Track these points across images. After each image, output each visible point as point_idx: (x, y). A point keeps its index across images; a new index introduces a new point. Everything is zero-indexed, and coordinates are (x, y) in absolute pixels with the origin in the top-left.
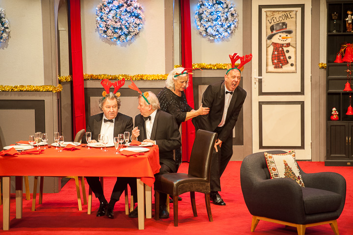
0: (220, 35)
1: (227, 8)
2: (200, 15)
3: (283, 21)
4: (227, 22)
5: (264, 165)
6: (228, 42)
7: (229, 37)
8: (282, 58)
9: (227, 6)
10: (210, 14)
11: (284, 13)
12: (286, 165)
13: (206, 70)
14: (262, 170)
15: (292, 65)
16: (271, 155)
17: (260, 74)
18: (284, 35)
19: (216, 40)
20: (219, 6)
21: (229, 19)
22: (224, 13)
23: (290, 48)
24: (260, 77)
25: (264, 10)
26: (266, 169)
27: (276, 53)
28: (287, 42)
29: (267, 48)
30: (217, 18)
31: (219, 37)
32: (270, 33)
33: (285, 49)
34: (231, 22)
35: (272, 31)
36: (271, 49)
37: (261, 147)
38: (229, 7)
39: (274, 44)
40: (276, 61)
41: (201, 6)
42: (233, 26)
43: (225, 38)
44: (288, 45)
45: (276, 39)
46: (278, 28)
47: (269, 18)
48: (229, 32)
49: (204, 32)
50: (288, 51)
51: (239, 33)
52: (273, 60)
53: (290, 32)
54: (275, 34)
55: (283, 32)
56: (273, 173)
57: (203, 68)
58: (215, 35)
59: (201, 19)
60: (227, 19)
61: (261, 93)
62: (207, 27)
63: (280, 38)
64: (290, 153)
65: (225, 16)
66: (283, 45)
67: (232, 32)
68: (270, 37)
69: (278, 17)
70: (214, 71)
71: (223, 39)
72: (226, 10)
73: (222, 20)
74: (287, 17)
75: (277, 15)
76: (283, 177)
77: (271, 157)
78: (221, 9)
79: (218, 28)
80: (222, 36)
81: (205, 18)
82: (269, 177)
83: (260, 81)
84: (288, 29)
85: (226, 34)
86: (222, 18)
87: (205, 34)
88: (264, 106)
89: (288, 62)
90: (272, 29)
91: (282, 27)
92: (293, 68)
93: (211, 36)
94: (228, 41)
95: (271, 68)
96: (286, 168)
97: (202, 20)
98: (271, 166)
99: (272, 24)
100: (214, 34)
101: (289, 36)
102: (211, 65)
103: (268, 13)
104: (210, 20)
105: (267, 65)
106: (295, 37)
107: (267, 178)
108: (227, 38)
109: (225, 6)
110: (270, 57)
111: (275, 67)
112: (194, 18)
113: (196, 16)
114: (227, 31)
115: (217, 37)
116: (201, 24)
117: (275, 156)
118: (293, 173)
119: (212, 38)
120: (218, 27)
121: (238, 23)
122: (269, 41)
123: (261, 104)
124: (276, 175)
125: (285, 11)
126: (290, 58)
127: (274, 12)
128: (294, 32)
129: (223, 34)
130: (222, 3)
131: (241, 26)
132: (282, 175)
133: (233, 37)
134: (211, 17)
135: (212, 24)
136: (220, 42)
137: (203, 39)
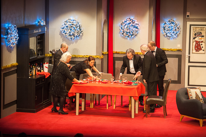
0: (172, 37)
1: (176, 25)
2: (164, 28)
3: (200, 32)
5: (187, 93)
8: (199, 47)
9: (176, 24)
11: (200, 28)
12: (196, 93)
14: (186, 95)
15: (203, 50)
16: (190, 89)
17: (189, 54)
18: (200, 37)
20: (173, 24)
21: (177, 30)
22: (174, 27)
23: (203, 43)
24: (189, 55)
25: (192, 27)
26: (187, 95)
27: (197, 45)
28: (202, 40)
29: (193, 43)
30: (172, 29)
32: (194, 36)
33: (201, 43)
34: (177, 31)
35: (195, 36)
36: (194, 43)
37: (189, 85)
38: (177, 25)
39: (196, 41)
40: (196, 49)
41: (165, 24)
42: (178, 33)
44: (202, 42)
45: (197, 39)
46: (198, 35)
47: (194, 30)
48: (177, 35)
49: (166, 35)
50: (202, 44)
51: (181, 36)
52: (195, 48)
53: (203, 36)
54: (196, 37)
55: (200, 36)
56: (190, 97)
59: (164, 29)
60: (176, 30)
61: (189, 62)
62: (167, 33)
63: (199, 39)
64: (198, 88)
65: (175, 29)
66: (200, 41)
68: (194, 38)
69: (198, 30)
70: (169, 52)
71: (174, 38)
72: (176, 26)
74: (202, 30)
75: (198, 29)
76: (195, 98)
78: (173, 26)
79: (172, 34)
81: (166, 29)
82: (188, 98)
83: (189, 57)
84: (202, 35)
88: (190, 68)
89: (201, 49)
90: (195, 35)
91: (199, 34)
92: (204, 52)
94: (176, 39)
95: (194, 51)
96: (196, 95)
98: (190, 94)
99: (195, 33)
100: (170, 36)
101: (202, 38)
102: (168, 49)
103: (194, 28)
105: (192, 50)
106: (205, 39)
107: (188, 99)
109: (175, 24)
111: (196, 51)
112: (161, 29)
113: (163, 28)
114: (175, 35)
116: (165, 31)
117: (191, 90)
118: (199, 97)
119: (169, 38)
121: (180, 32)
122: (193, 40)
123: (189, 66)
124: (192, 98)
125: (201, 28)
126: (203, 47)
127: (196, 27)
128: (205, 37)
130: (174, 23)
131: (182, 33)
132: (194, 98)
133: (178, 37)
134: (169, 29)
135: (169, 32)
136: (172, 39)
137: (165, 38)
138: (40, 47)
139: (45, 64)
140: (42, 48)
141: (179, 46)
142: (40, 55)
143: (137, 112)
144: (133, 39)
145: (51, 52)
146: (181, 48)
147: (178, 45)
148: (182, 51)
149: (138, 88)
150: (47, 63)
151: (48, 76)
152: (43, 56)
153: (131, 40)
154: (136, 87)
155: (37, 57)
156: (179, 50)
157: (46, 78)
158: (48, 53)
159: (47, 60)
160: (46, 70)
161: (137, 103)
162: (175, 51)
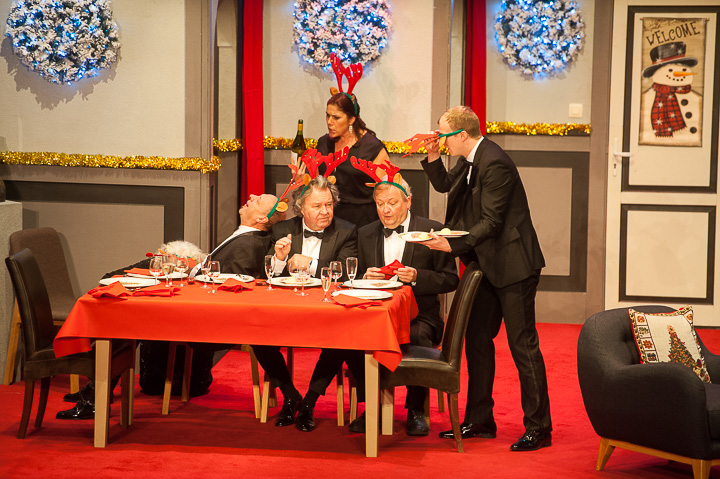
0: (545, 66)
1: (562, 9)
2: (506, 23)
3: (677, 40)
4: (561, 38)
5: (627, 335)
6: (561, 79)
7: (564, 71)
8: (673, 115)
9: (563, 5)
10: (528, 22)
11: (679, 24)
12: (673, 335)
13: (513, 137)
14: (624, 344)
15: (693, 130)
16: (642, 315)
17: (626, 147)
18: (678, 68)
19: (537, 74)
20: (546, 5)
21: (566, 32)
22: (555, 20)
23: (689, 96)
24: (626, 154)
25: (638, 16)
26: (630, 343)
27: (661, 105)
28: (686, 82)
29: (642, 93)
30: (541, 31)
31: (544, 69)
32: (649, 63)
33: (680, 97)
34: (570, 39)
35: (654, 60)
36: (651, 96)
37: (623, 297)
38: (567, 7)
39: (658, 87)
40: (659, 122)
41: (508, 4)
42: (572, 47)
43: (557, 71)
44: (687, 89)
45: (662, 77)
46: (667, 55)
47: (649, 34)
48: (565, 58)
49: (514, 58)
50: (685, 102)
51: (585, 63)
52: (653, 120)
53: (691, 63)
54: (660, 66)
55: (676, 63)
56: (645, 352)
57: (509, 132)
58: (536, 65)
59: (507, 30)
60: (561, 33)
61: (626, 186)
62: (519, 48)
63: (671, 74)
64: (682, 312)
65: (558, 27)
66: (675, 88)
67: (571, 60)
68: (649, 73)
69: (668, 32)
70: (531, 138)
71: (551, 73)
72: (561, 14)
73: (551, 34)
74: (686, 31)
75: (665, 28)
76: (668, 360)
77: (642, 319)
78: (549, 12)
79: (541, 51)
80: (550, 67)
81: (515, 30)
82: (636, 358)
83: (626, 162)
84: (688, 55)
85: (558, 63)
86: (550, 30)
87: (515, 63)
88: (631, 214)
89: (684, 125)
90: (654, 55)
91: (675, 53)
92: (695, 138)
93: (526, 68)
94: (562, 77)
95: (650, 135)
96: (672, 343)
97: (511, 33)
98: (643, 338)
99: (654, 46)
100: (533, 63)
101: (689, 70)
102: (524, 126)
103: (647, 23)
104: (526, 33)
105: (641, 130)
106: (700, 73)
107: (633, 363)
108: (561, 71)
109: (558, 5)
110: (648, 113)
111: (658, 134)
112: (493, 28)
113: (498, 25)
114: (560, 58)
115: (540, 68)
116: (508, 41)
117: (650, 318)
118: (687, 352)
119: (528, 71)
120: (542, 49)
121: (583, 40)
122: (646, 80)
123: (625, 209)
124: (653, 357)
125: (683, 20)
126: (689, 115)
127: (660, 20)
128: (700, 64)
129: (552, 64)
131: (589, 47)
132: (664, 356)
133: (572, 70)
134: (528, 27)
135: (529, 42)
136: (545, 79)
137: (511, 73)
141: (577, 112)
146: (586, 121)
147: (571, 105)
148: (589, 135)
156: (577, 132)
162: (559, 135)
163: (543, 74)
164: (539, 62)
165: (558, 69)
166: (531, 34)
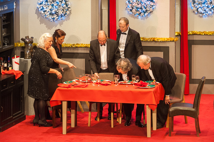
0: (206, 13)
4: (211, 5)
7: (213, 15)
13: (197, 36)
30: (205, 2)
31: (206, 14)
43: (210, 15)
48: (213, 11)
49: (196, 11)
57: (195, 34)
60: (211, 3)
62: (198, 8)
65: (210, 1)
70: (202, 36)
71: (209, 15)
73: (208, 3)
79: (205, 9)
80: (208, 14)
81: (197, 2)
86: (208, 2)
87: (197, 12)
93: (200, 14)
94: (212, 17)
97: (195, 3)
100: (202, 12)
102: (200, 32)
104: (200, 3)
108: (211, 15)
112: (190, 2)
114: (211, 11)
116: (194, 6)
120: (205, 8)
129: (208, 13)
134: (201, 1)
135: (201, 6)
136: (207, 17)
137: (196, 16)
138: (7, 33)
139: (14, 58)
140: (9, 34)
142: (6, 45)
143: (155, 128)
144: (146, 19)
145: (23, 40)
149: (155, 92)
150: (17, 57)
151: (20, 76)
152: (11, 46)
153: (144, 20)
154: (153, 90)
155: (2, 48)
157: (17, 78)
158: (19, 42)
159: (18, 52)
160: (16, 67)
161: (155, 115)
162: (211, 35)
163: (205, 16)
164: (204, 12)
165: (211, 14)
166: (202, 3)
